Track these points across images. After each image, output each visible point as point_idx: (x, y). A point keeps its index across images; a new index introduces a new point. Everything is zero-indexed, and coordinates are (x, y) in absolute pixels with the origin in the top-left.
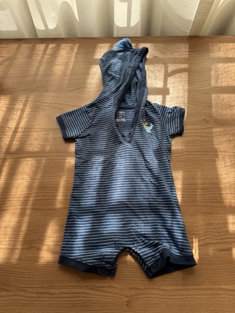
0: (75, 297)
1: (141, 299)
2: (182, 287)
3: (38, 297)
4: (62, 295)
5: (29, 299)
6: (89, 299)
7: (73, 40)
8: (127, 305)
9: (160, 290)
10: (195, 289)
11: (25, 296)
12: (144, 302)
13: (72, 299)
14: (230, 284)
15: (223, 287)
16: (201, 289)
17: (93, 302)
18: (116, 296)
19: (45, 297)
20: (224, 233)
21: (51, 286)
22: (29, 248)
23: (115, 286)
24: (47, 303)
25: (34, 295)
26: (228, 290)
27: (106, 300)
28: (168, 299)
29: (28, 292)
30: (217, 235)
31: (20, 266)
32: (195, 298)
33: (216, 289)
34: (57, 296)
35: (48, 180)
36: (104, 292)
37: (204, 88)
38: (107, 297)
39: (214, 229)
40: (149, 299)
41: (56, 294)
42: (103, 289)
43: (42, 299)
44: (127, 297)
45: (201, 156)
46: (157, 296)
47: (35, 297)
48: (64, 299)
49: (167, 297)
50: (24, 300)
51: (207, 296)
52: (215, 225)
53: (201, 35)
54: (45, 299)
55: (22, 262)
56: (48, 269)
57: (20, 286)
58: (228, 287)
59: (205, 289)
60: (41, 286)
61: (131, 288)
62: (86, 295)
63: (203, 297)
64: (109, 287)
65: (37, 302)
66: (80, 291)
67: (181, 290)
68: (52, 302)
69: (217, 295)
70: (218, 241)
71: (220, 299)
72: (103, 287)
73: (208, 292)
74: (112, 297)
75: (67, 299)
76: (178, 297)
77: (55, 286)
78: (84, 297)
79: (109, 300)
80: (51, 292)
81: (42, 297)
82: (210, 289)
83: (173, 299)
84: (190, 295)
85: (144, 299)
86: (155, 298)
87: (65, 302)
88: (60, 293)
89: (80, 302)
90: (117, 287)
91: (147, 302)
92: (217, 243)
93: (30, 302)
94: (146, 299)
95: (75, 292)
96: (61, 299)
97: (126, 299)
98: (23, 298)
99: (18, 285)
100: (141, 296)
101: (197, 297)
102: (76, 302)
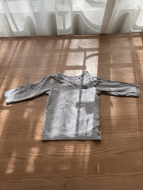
0: (35, 183)
1: (72, 183)
2: (95, 175)
3: (14, 184)
4: (27, 183)
5: (8, 186)
6: (42, 184)
7: (34, 38)
8: (64, 187)
9: (83, 177)
10: (102, 176)
11: (6, 184)
12: (73, 184)
13: (33, 185)
14: (121, 173)
15: (118, 174)
16: (105, 176)
17: (45, 186)
18: (58, 182)
19: (18, 184)
20: (118, 144)
21: (21, 178)
22: (9, 157)
23: (57, 176)
24: (19, 187)
25: (12, 183)
26: (120, 176)
27: (52, 184)
28: (87, 182)
29: (8, 182)
30: (114, 145)
31: (3, 167)
32: (102, 181)
33: (113, 176)
34: (24, 183)
35: (19, 118)
36: (51, 180)
37: (108, 63)
38: (53, 183)
39: (112, 142)
40: (76, 183)
41: (24, 182)
42: (50, 178)
43: (16, 185)
44: (64, 182)
45: (105, 102)
46: (80, 181)
47: (12, 184)
48: (28, 185)
49: (86, 181)
50: (6, 186)
51: (108, 180)
52: (113, 140)
53: (106, 33)
54: (18, 185)
55: (4, 165)
56: (19, 168)
57: (4, 178)
58: (120, 174)
59: (108, 176)
60: (15, 178)
61: (66, 177)
62: (41, 182)
63: (106, 180)
64: (54, 177)
65: (13, 187)
66: (37, 180)
67: (94, 177)
68: (22, 187)
69: (114, 179)
70: (115, 149)
71: (115, 181)
72: (51, 177)
73: (109, 177)
74: (55, 182)
75: (30, 185)
76: (93, 181)
77: (23, 178)
78: (40, 183)
79: (54, 184)
80: (21, 181)
81: (16, 184)
82: (110, 176)
83: (89, 182)
84: (99, 180)
85: (73, 183)
86: (80, 182)
87: (29, 187)
88: (26, 182)
89: (38, 186)
90: (58, 176)
91: (75, 184)
92: (114, 150)
93: (9, 188)
94: (74, 183)
95: (35, 180)
96: (27, 185)
97: (64, 183)
98: (5, 185)
99: (3, 178)
100: (71, 181)
101: (103, 180)
102: (35, 186)
